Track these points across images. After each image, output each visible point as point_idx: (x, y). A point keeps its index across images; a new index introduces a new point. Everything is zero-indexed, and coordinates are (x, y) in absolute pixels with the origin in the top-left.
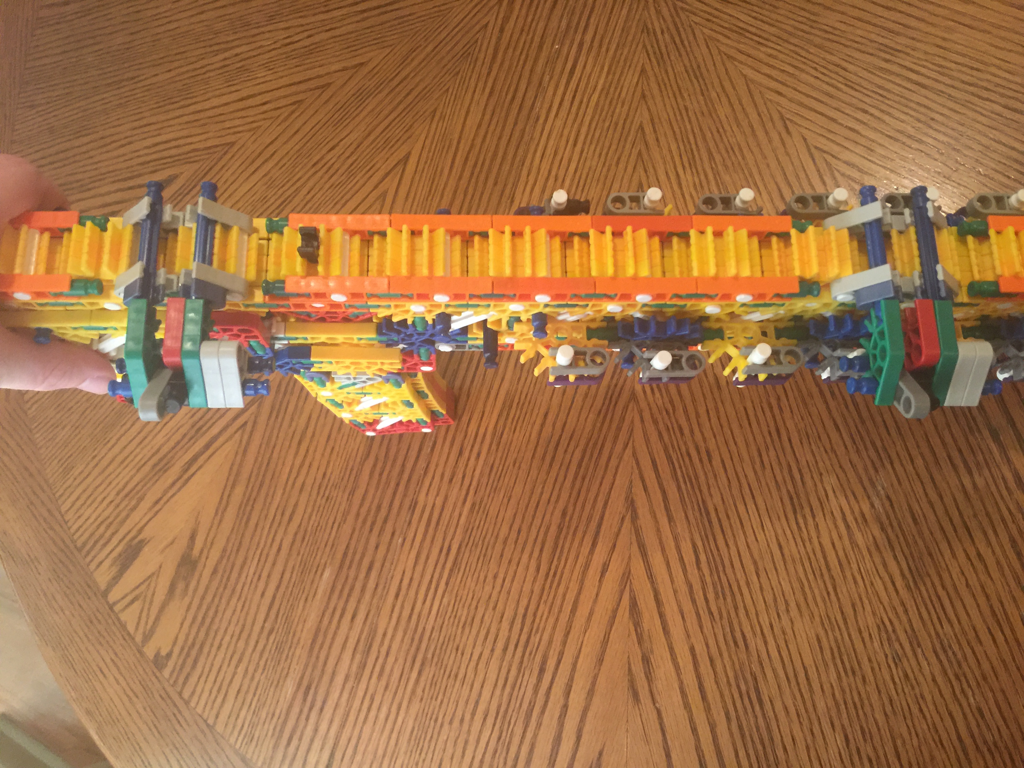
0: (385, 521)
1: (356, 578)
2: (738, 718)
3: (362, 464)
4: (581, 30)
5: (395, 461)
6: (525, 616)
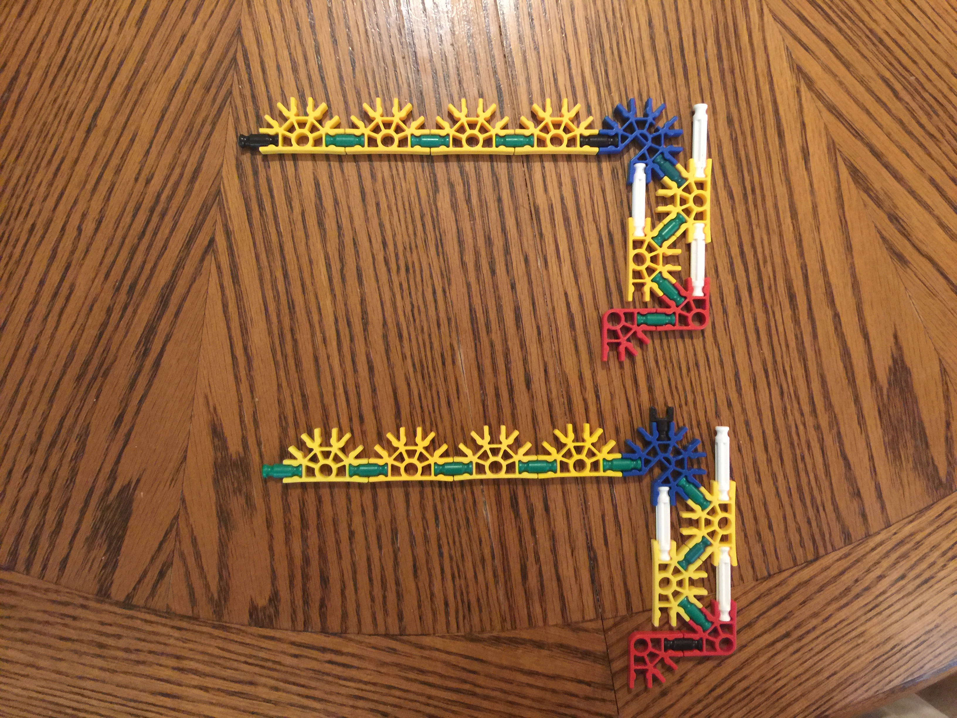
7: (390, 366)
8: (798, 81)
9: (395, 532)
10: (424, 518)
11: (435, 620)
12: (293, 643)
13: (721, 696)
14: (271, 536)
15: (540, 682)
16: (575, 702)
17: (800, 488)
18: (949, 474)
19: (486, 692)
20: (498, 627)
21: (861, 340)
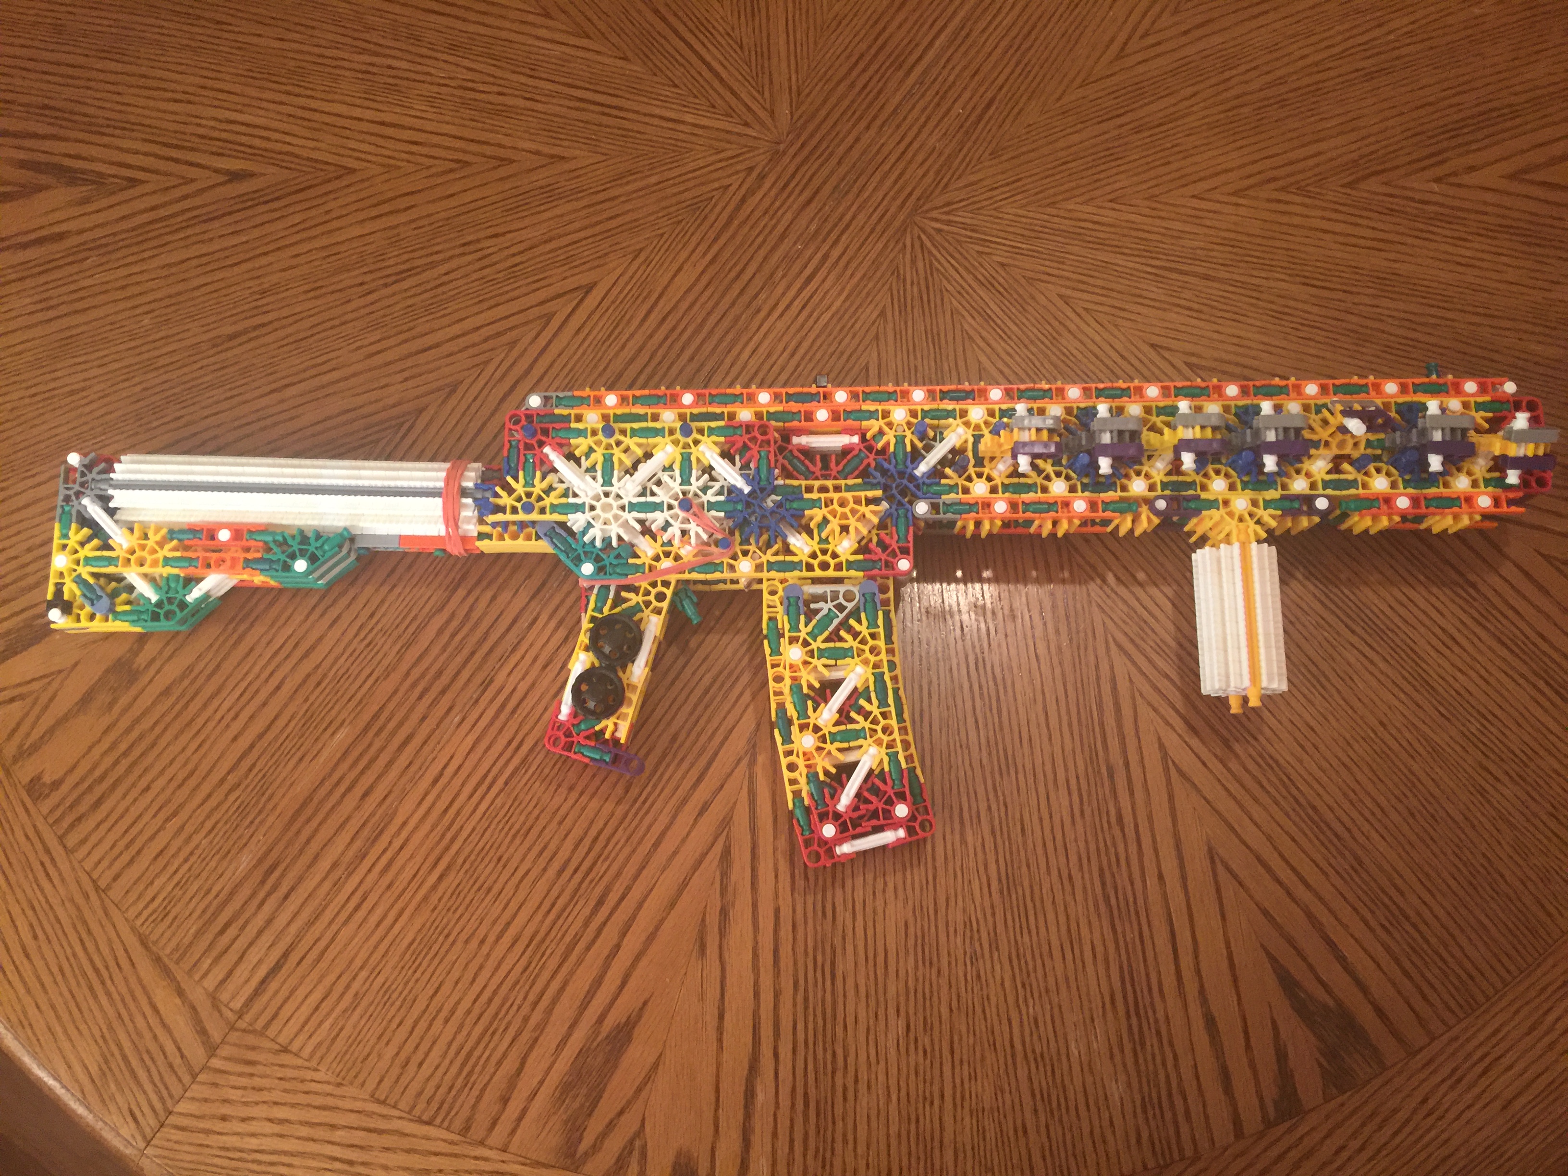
0: (443, 692)
1: (382, 749)
2: (806, 990)
3: (431, 616)
4: (830, 241)
5: (476, 625)
6: (596, 839)
7: (291, 698)
8: (746, 753)
9: (175, 814)
10: (203, 823)
11: (135, 903)
12: (35, 826)
13: (260, 1163)
14: (100, 741)
15: (153, 1021)
16: (160, 1060)
17: (469, 1055)
18: (586, 1153)
19: (112, 989)
20: (168, 951)
21: (619, 982)
